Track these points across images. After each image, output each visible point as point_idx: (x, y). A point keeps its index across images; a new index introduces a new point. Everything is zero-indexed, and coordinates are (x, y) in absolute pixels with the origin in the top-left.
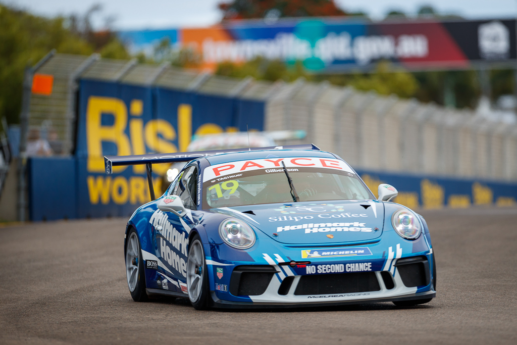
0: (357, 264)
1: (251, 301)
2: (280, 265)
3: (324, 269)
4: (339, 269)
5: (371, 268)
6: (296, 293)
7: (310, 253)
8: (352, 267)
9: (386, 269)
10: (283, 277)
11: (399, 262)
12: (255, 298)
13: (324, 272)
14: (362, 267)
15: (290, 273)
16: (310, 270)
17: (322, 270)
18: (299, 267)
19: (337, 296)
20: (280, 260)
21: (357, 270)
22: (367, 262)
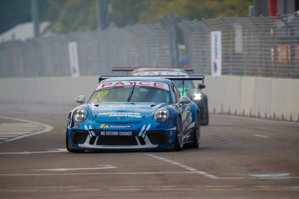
0: (125, 132)
1: (78, 146)
2: (90, 130)
3: (109, 133)
4: (116, 133)
5: (131, 134)
6: (98, 144)
7: (105, 126)
8: (122, 133)
9: (140, 135)
10: (91, 136)
11: (148, 132)
12: (80, 145)
13: (109, 135)
14: (127, 134)
15: (94, 135)
16: (102, 133)
17: (108, 133)
18: (97, 131)
19: (115, 146)
20: (90, 128)
21: (125, 135)
22: (130, 131)
